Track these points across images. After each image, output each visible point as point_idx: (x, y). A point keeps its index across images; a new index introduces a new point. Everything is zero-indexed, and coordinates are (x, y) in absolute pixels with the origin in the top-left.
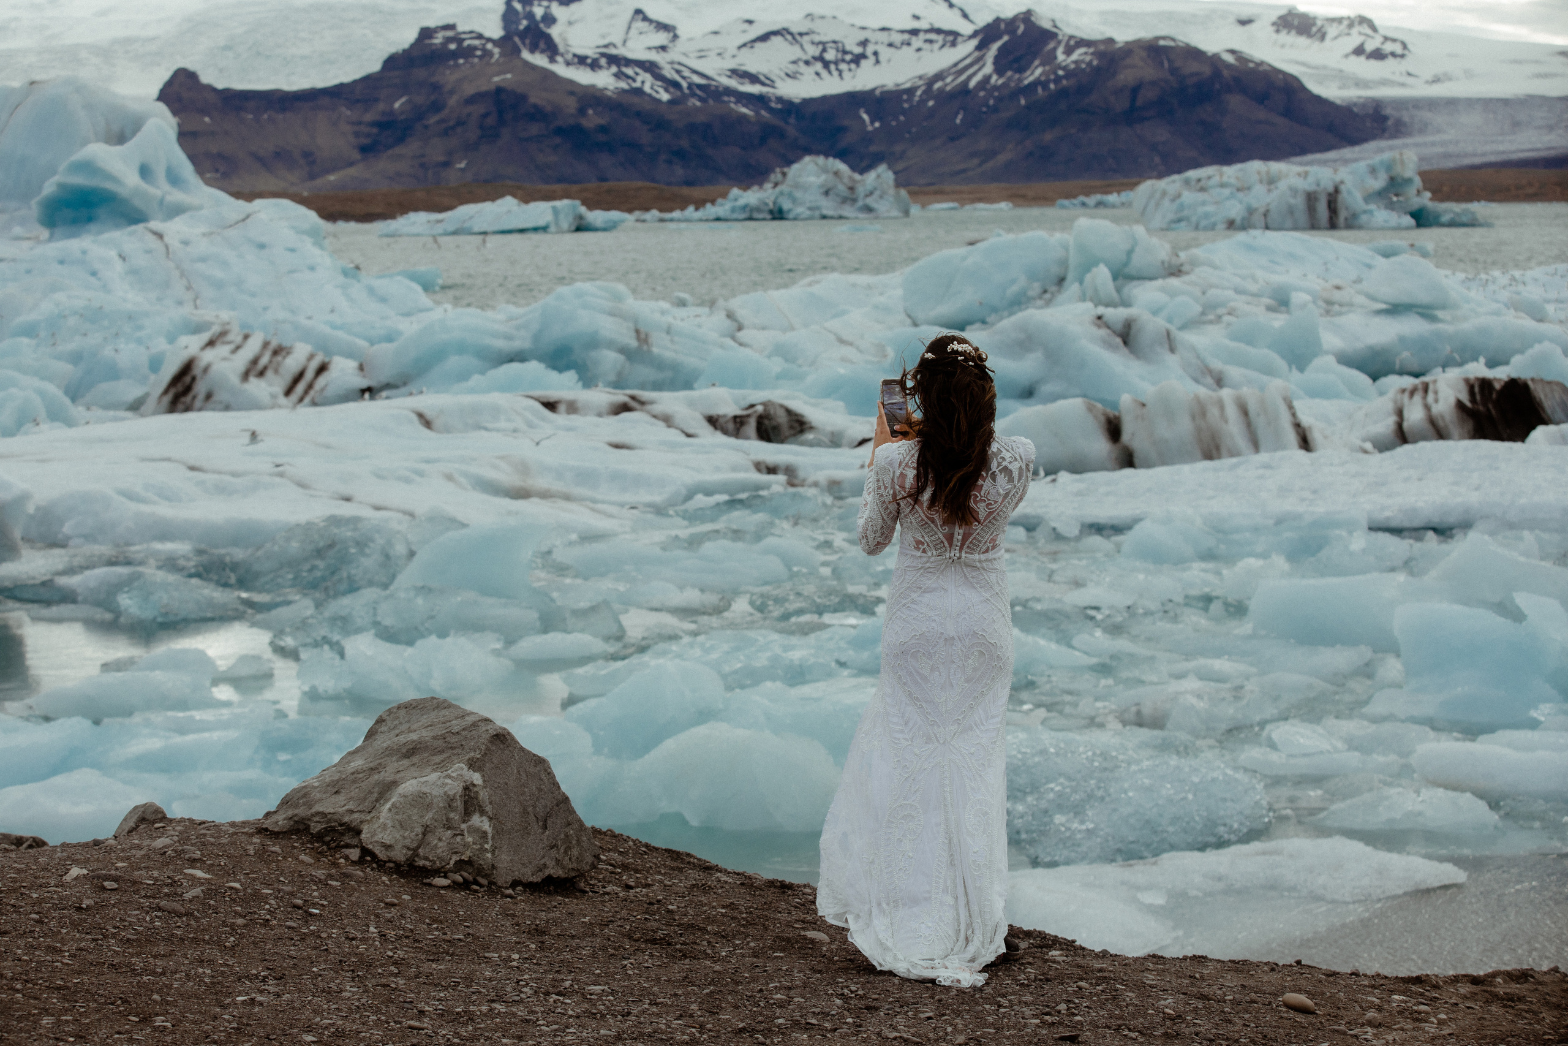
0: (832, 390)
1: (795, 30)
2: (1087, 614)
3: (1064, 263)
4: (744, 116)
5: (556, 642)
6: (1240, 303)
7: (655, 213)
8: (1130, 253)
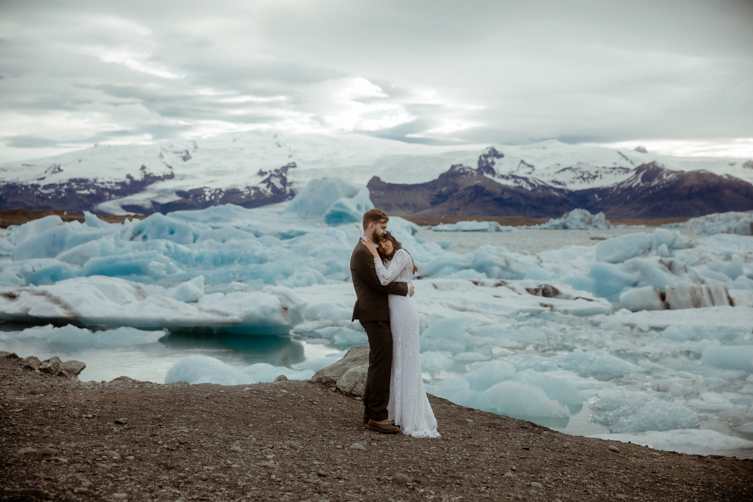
0: (569, 282)
1: (574, 167)
2: (645, 356)
3: (651, 243)
4: (555, 196)
5: (469, 355)
6: (713, 257)
7: (525, 226)
8: (674, 240)
